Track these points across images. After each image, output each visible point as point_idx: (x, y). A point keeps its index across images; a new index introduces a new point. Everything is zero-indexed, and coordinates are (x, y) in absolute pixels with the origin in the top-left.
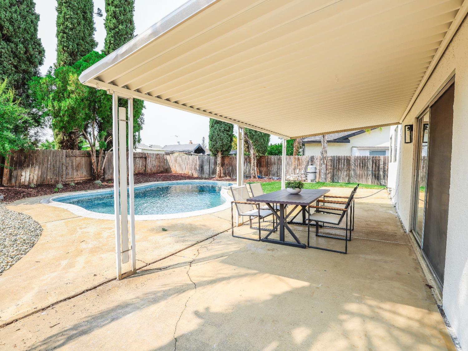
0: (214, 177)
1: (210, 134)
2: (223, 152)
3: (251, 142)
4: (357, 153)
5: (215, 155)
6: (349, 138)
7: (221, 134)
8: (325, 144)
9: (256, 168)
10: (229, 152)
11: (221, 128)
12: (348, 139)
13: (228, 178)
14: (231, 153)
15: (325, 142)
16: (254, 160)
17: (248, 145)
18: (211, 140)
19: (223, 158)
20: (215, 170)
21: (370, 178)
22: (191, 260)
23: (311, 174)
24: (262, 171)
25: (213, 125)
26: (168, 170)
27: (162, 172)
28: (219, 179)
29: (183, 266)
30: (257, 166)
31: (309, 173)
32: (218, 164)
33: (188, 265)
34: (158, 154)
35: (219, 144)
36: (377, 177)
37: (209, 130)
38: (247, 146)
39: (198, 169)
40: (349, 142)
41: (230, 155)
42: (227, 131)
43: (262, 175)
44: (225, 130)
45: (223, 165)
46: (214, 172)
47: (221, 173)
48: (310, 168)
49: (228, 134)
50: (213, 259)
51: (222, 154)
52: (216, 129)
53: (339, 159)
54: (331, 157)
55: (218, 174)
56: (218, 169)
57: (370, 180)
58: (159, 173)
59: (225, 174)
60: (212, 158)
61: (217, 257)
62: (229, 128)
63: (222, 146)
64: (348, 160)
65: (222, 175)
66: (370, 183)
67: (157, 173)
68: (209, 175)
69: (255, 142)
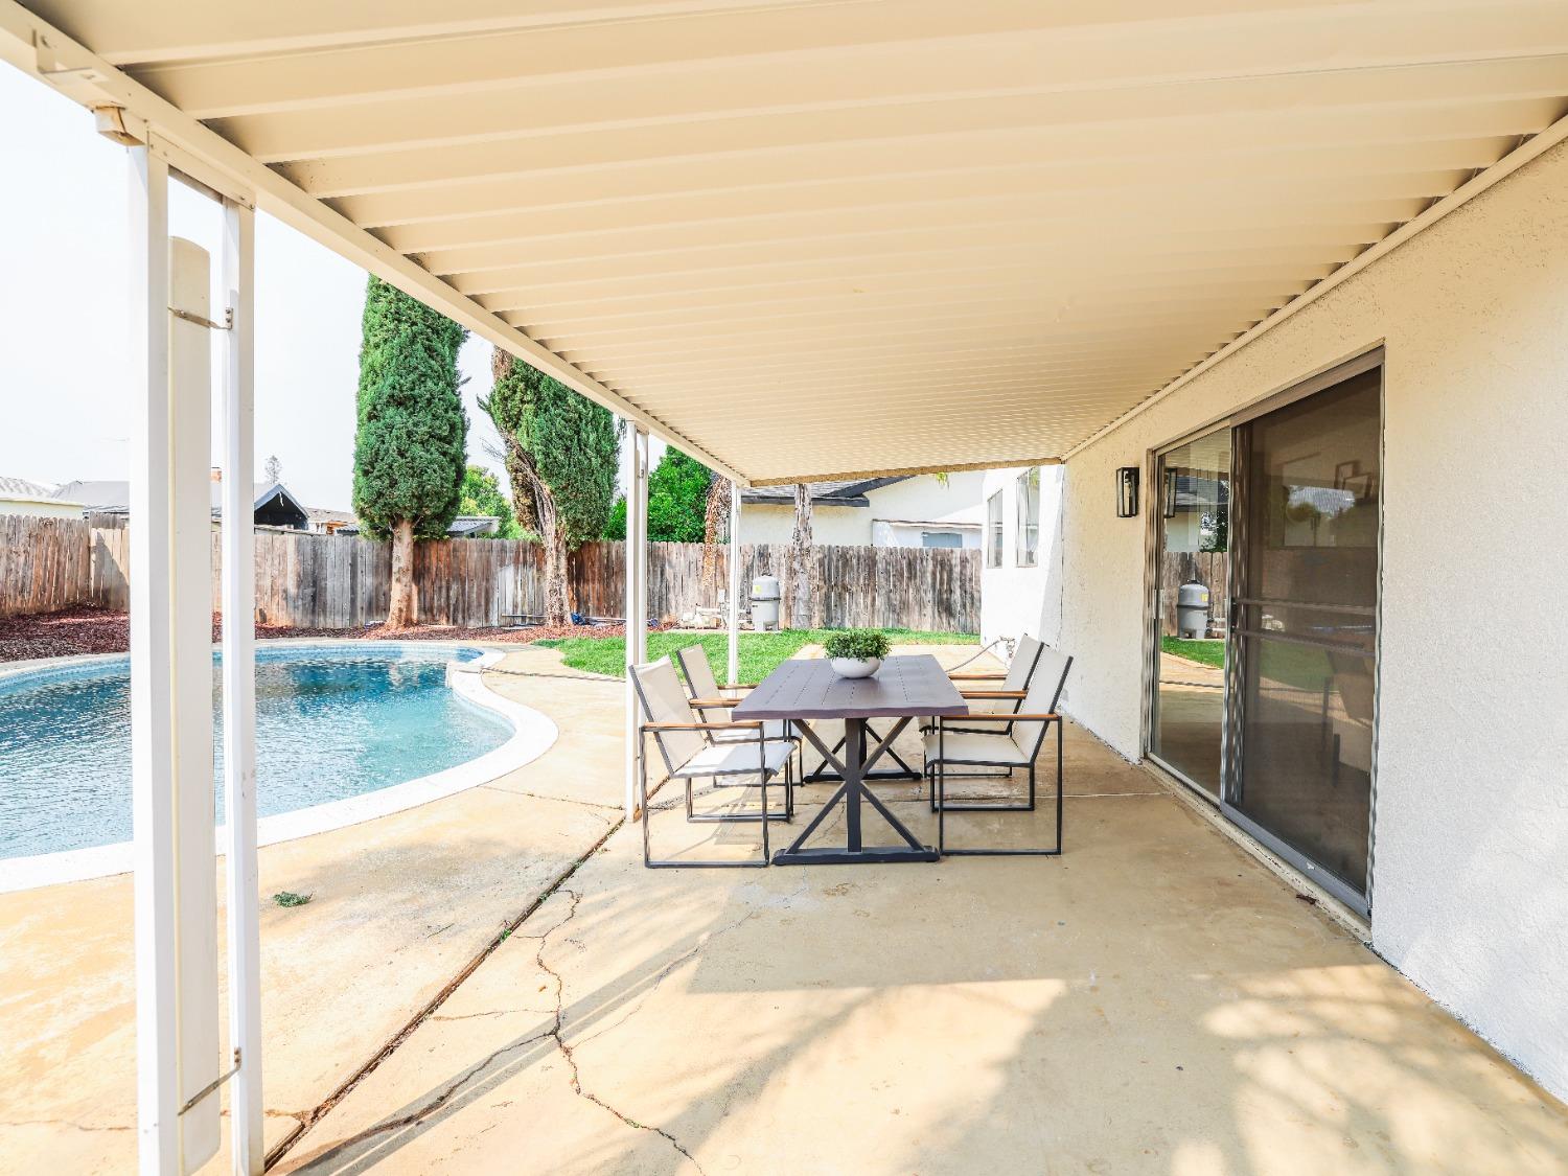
0: (376, 626)
1: (359, 446)
2: (419, 524)
3: (547, 489)
4: (889, 540)
5: (385, 535)
6: (865, 494)
7: (417, 450)
8: (807, 508)
9: (565, 584)
10: (448, 525)
11: (416, 425)
12: (863, 496)
13: (443, 625)
14: (455, 526)
15: (807, 500)
16: (558, 558)
17: (535, 502)
18: (366, 473)
19: (419, 547)
20: (382, 599)
21: (929, 610)
22: (545, 1020)
23: (766, 604)
24: (588, 595)
25: (375, 409)
26: (112, 598)
27: (74, 609)
28: (401, 631)
29: (529, 1062)
30: (570, 582)
31: (758, 600)
32: (395, 569)
33: (549, 1050)
34: (47, 524)
35: (405, 488)
36: (945, 608)
37: (355, 431)
38: (528, 502)
39: (292, 590)
40: (866, 503)
41: (453, 534)
42: (441, 439)
43: (588, 610)
44: (432, 436)
45: (419, 573)
46: (378, 604)
47: (409, 607)
48: (761, 586)
49: (444, 454)
50: (646, 986)
51: (415, 532)
52: (390, 427)
53: (844, 557)
54: (822, 547)
55: (396, 612)
56: (397, 592)
57: (928, 619)
58: (58, 614)
59: (426, 609)
60: (366, 545)
61: (660, 969)
62: (453, 427)
63: (419, 498)
64: (870, 560)
65: (415, 616)
66: (927, 628)
67: (41, 614)
68: (353, 615)
69: (566, 488)
